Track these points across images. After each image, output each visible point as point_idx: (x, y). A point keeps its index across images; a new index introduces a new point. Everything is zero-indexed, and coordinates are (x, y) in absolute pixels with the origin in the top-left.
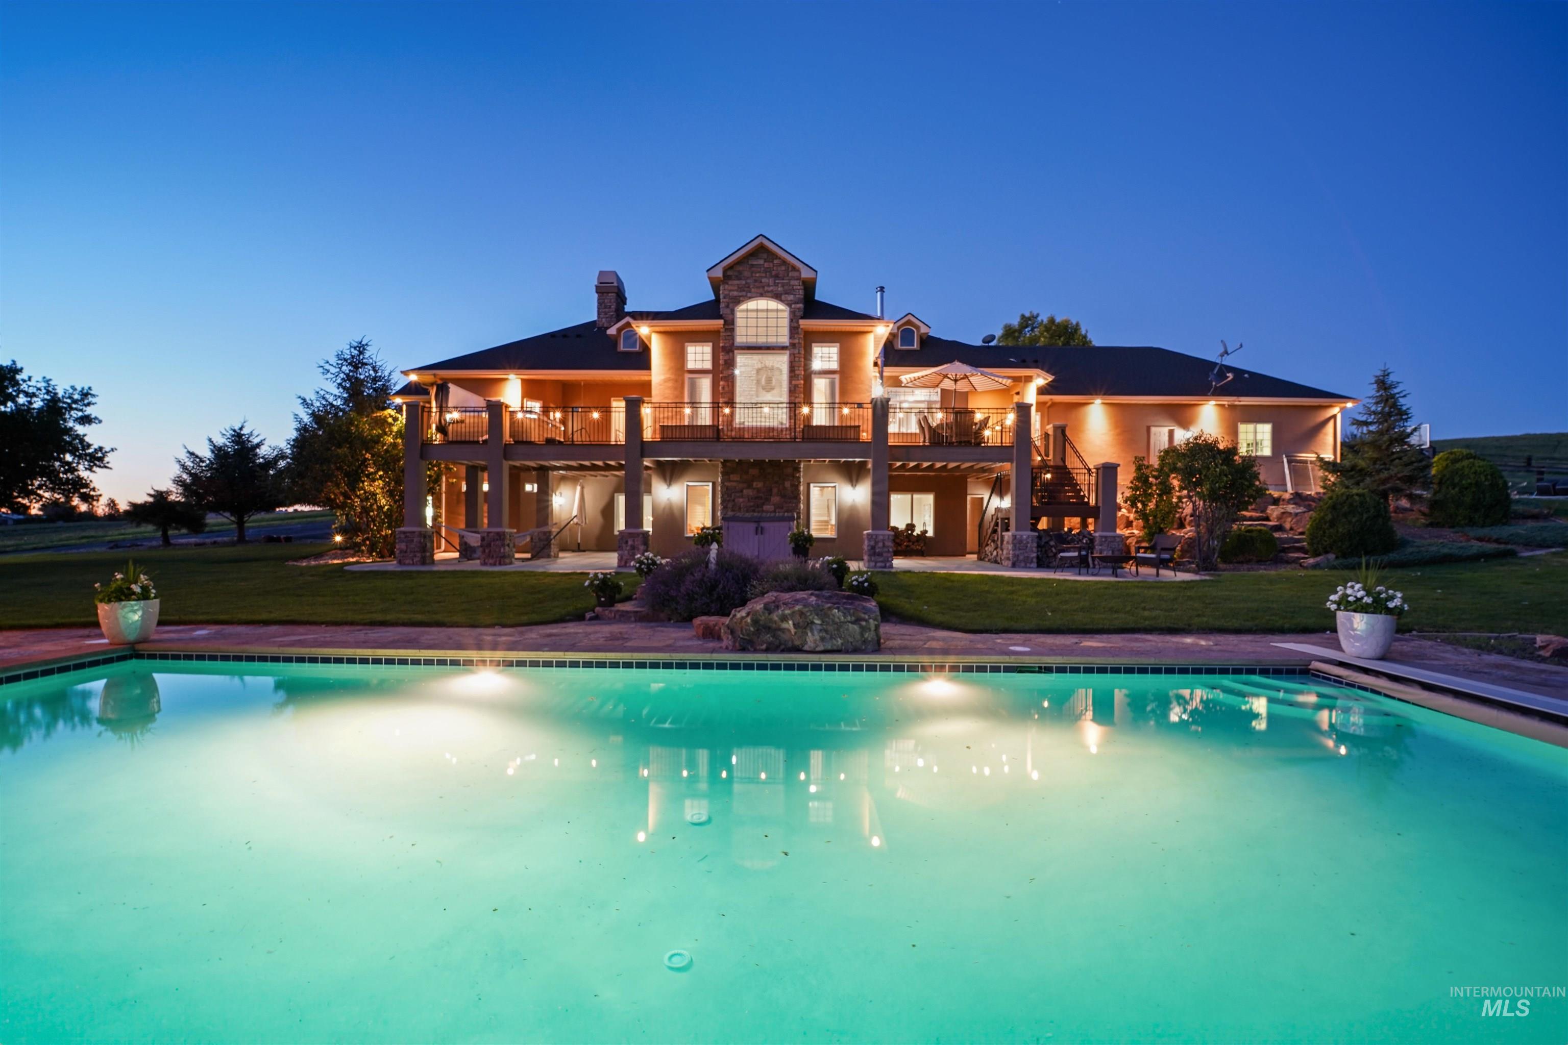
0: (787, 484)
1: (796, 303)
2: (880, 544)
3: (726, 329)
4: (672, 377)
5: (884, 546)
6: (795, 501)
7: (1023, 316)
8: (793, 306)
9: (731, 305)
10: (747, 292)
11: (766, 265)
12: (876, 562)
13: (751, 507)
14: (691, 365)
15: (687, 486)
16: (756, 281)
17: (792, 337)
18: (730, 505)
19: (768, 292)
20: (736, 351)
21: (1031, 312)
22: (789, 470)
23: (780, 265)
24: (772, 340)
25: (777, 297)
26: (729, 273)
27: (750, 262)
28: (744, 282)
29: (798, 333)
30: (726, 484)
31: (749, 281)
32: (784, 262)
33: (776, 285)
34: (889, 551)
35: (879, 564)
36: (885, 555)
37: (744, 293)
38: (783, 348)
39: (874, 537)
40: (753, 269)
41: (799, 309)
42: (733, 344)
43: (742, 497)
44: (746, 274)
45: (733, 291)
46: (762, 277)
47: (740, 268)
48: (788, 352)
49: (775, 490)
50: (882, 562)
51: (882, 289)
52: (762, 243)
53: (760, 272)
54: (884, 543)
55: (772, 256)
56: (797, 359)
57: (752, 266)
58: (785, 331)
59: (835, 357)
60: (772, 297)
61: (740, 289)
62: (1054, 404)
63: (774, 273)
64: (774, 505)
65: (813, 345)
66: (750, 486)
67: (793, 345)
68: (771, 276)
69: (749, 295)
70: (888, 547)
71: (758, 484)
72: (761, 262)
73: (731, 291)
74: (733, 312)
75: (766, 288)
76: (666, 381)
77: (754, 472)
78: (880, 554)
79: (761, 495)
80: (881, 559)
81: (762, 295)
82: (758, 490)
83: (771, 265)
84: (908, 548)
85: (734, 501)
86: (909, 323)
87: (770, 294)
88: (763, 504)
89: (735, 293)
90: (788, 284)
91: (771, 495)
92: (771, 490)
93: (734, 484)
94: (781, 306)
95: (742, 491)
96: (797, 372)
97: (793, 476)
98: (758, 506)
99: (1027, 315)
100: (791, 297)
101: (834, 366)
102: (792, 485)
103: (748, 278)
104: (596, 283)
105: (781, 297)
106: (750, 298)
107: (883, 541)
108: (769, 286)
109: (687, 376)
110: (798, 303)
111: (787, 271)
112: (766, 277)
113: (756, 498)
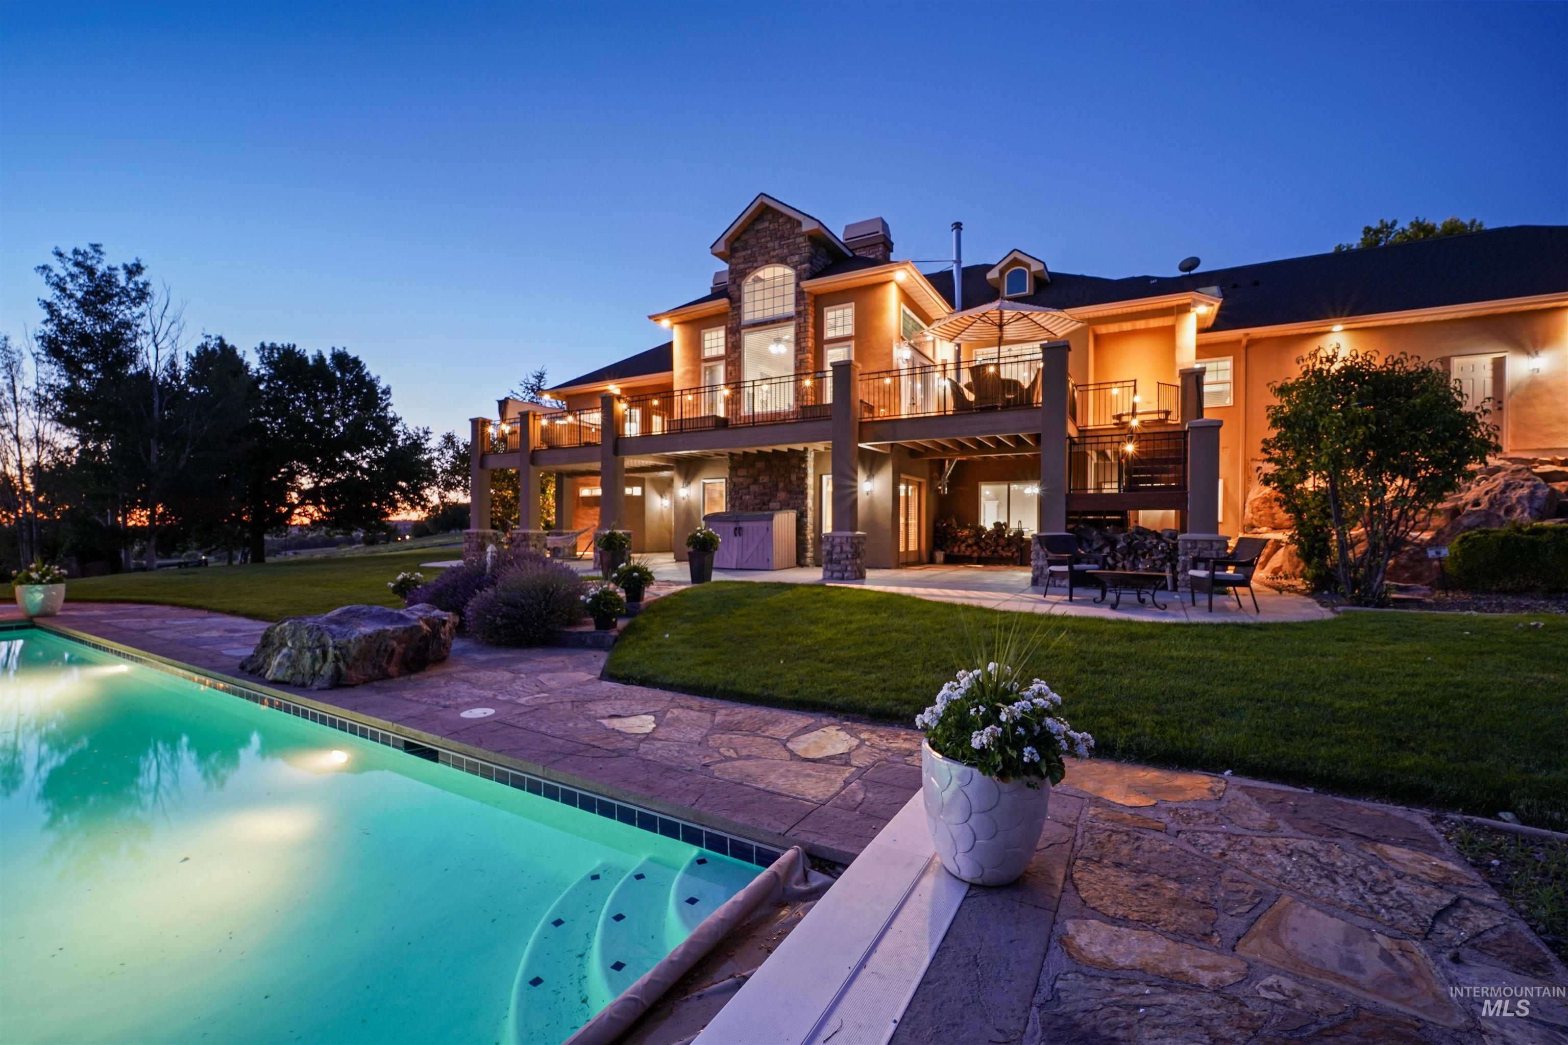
0: (794, 477)
1: (802, 263)
2: (838, 549)
3: (733, 308)
4: (691, 368)
5: (842, 551)
6: (801, 497)
7: (1367, 230)
8: (799, 268)
9: (738, 280)
10: (753, 262)
11: (771, 227)
12: (833, 572)
13: (757, 504)
14: (708, 353)
15: (704, 484)
16: (761, 247)
17: (797, 304)
18: (737, 504)
19: (773, 257)
20: (743, 331)
21: (1382, 221)
22: (795, 461)
23: (785, 223)
24: (779, 312)
25: (782, 261)
26: (736, 245)
27: (756, 228)
28: (749, 252)
29: (804, 299)
30: (734, 479)
31: (754, 250)
32: (790, 219)
33: (781, 247)
34: (847, 558)
35: (836, 575)
36: (842, 562)
37: (750, 264)
38: (789, 319)
39: (830, 539)
40: (759, 235)
41: (805, 270)
42: (740, 323)
43: (749, 493)
44: (752, 241)
45: (740, 264)
46: (767, 242)
47: (745, 237)
48: (794, 322)
49: (781, 485)
50: (839, 571)
51: (958, 226)
52: (762, 203)
53: (765, 237)
54: (842, 548)
55: (777, 214)
56: (802, 329)
57: (758, 231)
58: (791, 299)
59: (850, 320)
60: (777, 262)
61: (746, 260)
62: (1252, 343)
63: (779, 234)
64: (780, 502)
65: (825, 309)
66: (756, 481)
67: (799, 313)
68: (777, 239)
69: (755, 265)
70: (846, 552)
71: (764, 479)
72: (766, 224)
73: (737, 264)
74: (739, 288)
75: (772, 253)
76: (685, 373)
77: (760, 465)
78: (838, 562)
79: (767, 491)
80: (839, 568)
81: (767, 263)
82: (764, 485)
83: (776, 225)
84: (996, 554)
85: (741, 498)
86: (1016, 262)
87: (774, 260)
88: (769, 501)
89: (742, 266)
90: (794, 243)
91: (777, 491)
92: (777, 485)
93: (741, 480)
94: (789, 271)
95: (749, 487)
96: (803, 345)
97: (799, 467)
98: (764, 504)
99: (1376, 225)
100: (796, 258)
101: (849, 331)
102: (799, 478)
103: (754, 246)
104: (712, 285)
105: (786, 260)
106: (756, 268)
107: (841, 544)
108: (774, 250)
109: (704, 365)
110: (804, 263)
111: (792, 228)
112: (771, 241)
113: (762, 495)
